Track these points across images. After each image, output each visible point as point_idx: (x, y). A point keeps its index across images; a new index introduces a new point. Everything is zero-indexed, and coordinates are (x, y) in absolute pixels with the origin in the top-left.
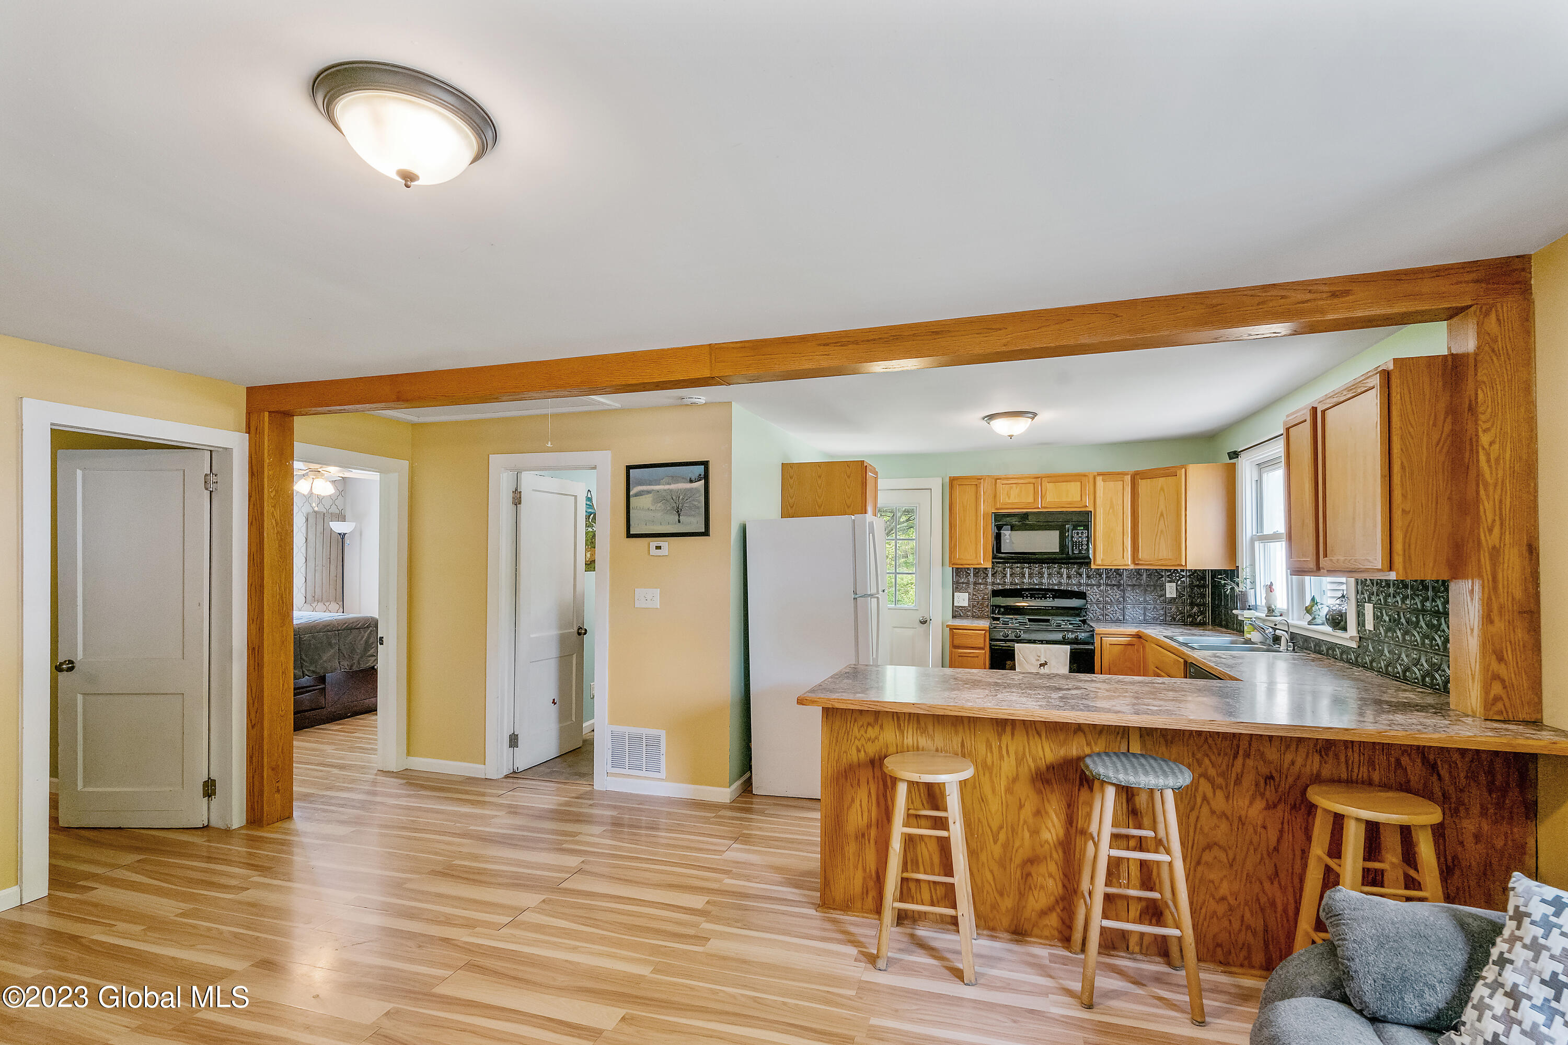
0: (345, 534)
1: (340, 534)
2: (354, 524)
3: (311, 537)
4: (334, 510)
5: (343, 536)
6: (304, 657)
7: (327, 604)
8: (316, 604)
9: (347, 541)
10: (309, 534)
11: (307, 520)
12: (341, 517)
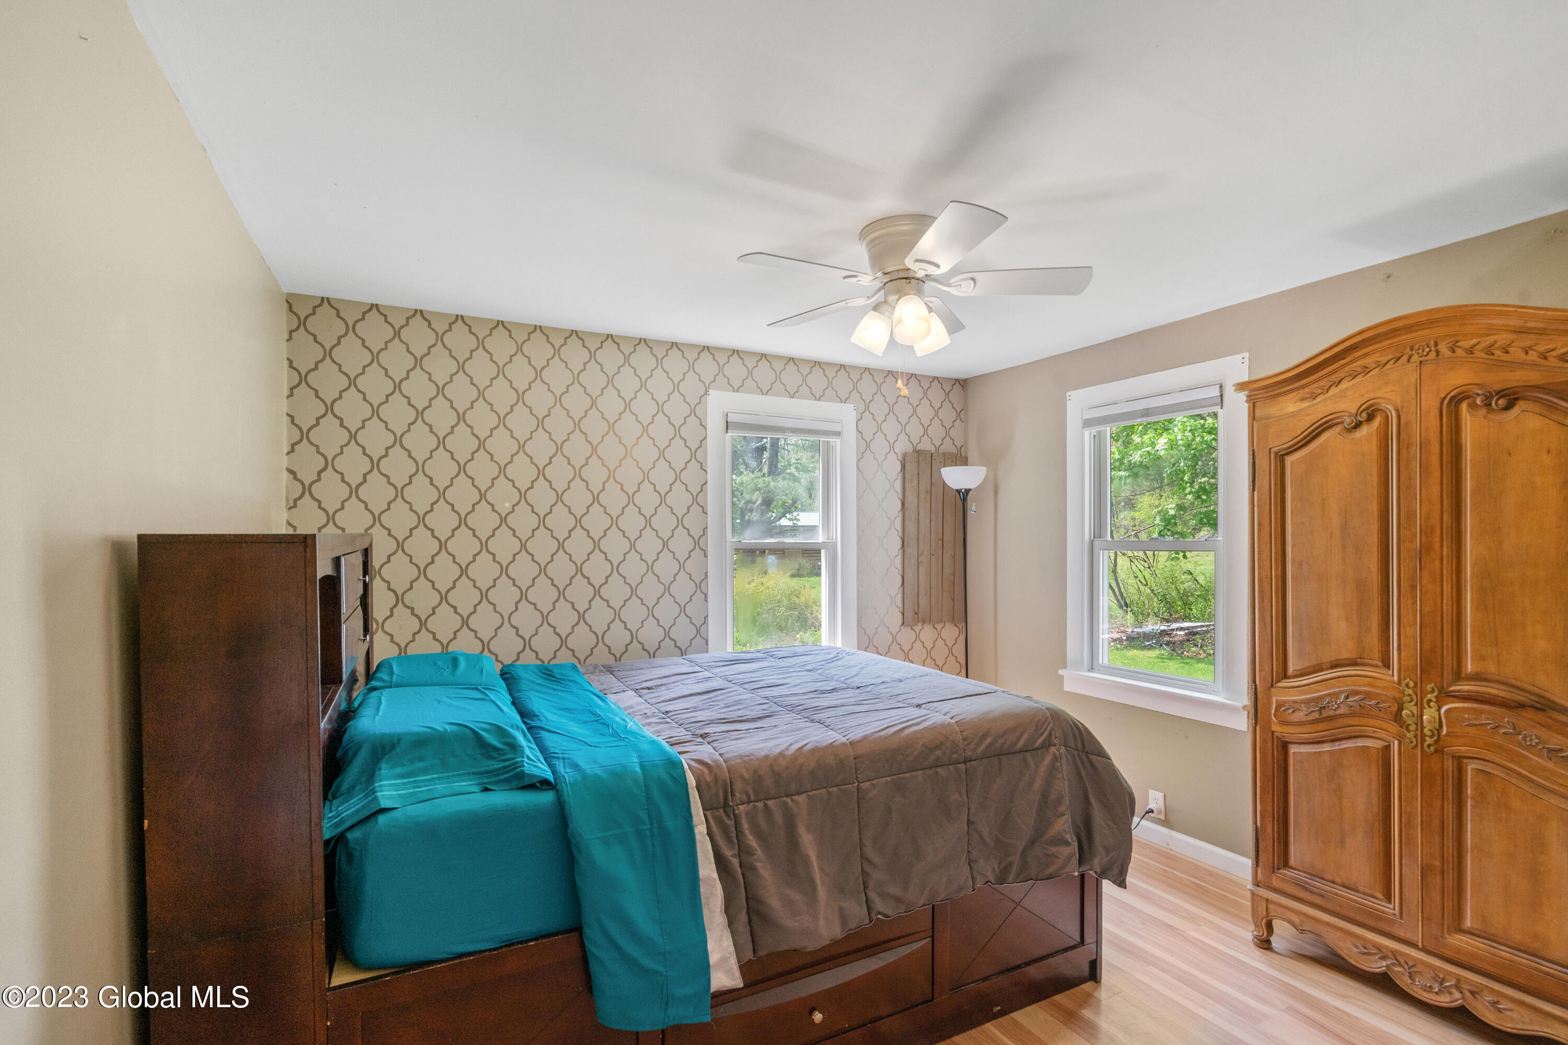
0: (968, 491)
1: (959, 491)
2: (983, 470)
3: (911, 498)
4: (948, 447)
5: (963, 495)
6: (870, 853)
7: (939, 626)
8: (920, 626)
9: (972, 507)
10: (907, 493)
11: (903, 467)
12: (960, 459)
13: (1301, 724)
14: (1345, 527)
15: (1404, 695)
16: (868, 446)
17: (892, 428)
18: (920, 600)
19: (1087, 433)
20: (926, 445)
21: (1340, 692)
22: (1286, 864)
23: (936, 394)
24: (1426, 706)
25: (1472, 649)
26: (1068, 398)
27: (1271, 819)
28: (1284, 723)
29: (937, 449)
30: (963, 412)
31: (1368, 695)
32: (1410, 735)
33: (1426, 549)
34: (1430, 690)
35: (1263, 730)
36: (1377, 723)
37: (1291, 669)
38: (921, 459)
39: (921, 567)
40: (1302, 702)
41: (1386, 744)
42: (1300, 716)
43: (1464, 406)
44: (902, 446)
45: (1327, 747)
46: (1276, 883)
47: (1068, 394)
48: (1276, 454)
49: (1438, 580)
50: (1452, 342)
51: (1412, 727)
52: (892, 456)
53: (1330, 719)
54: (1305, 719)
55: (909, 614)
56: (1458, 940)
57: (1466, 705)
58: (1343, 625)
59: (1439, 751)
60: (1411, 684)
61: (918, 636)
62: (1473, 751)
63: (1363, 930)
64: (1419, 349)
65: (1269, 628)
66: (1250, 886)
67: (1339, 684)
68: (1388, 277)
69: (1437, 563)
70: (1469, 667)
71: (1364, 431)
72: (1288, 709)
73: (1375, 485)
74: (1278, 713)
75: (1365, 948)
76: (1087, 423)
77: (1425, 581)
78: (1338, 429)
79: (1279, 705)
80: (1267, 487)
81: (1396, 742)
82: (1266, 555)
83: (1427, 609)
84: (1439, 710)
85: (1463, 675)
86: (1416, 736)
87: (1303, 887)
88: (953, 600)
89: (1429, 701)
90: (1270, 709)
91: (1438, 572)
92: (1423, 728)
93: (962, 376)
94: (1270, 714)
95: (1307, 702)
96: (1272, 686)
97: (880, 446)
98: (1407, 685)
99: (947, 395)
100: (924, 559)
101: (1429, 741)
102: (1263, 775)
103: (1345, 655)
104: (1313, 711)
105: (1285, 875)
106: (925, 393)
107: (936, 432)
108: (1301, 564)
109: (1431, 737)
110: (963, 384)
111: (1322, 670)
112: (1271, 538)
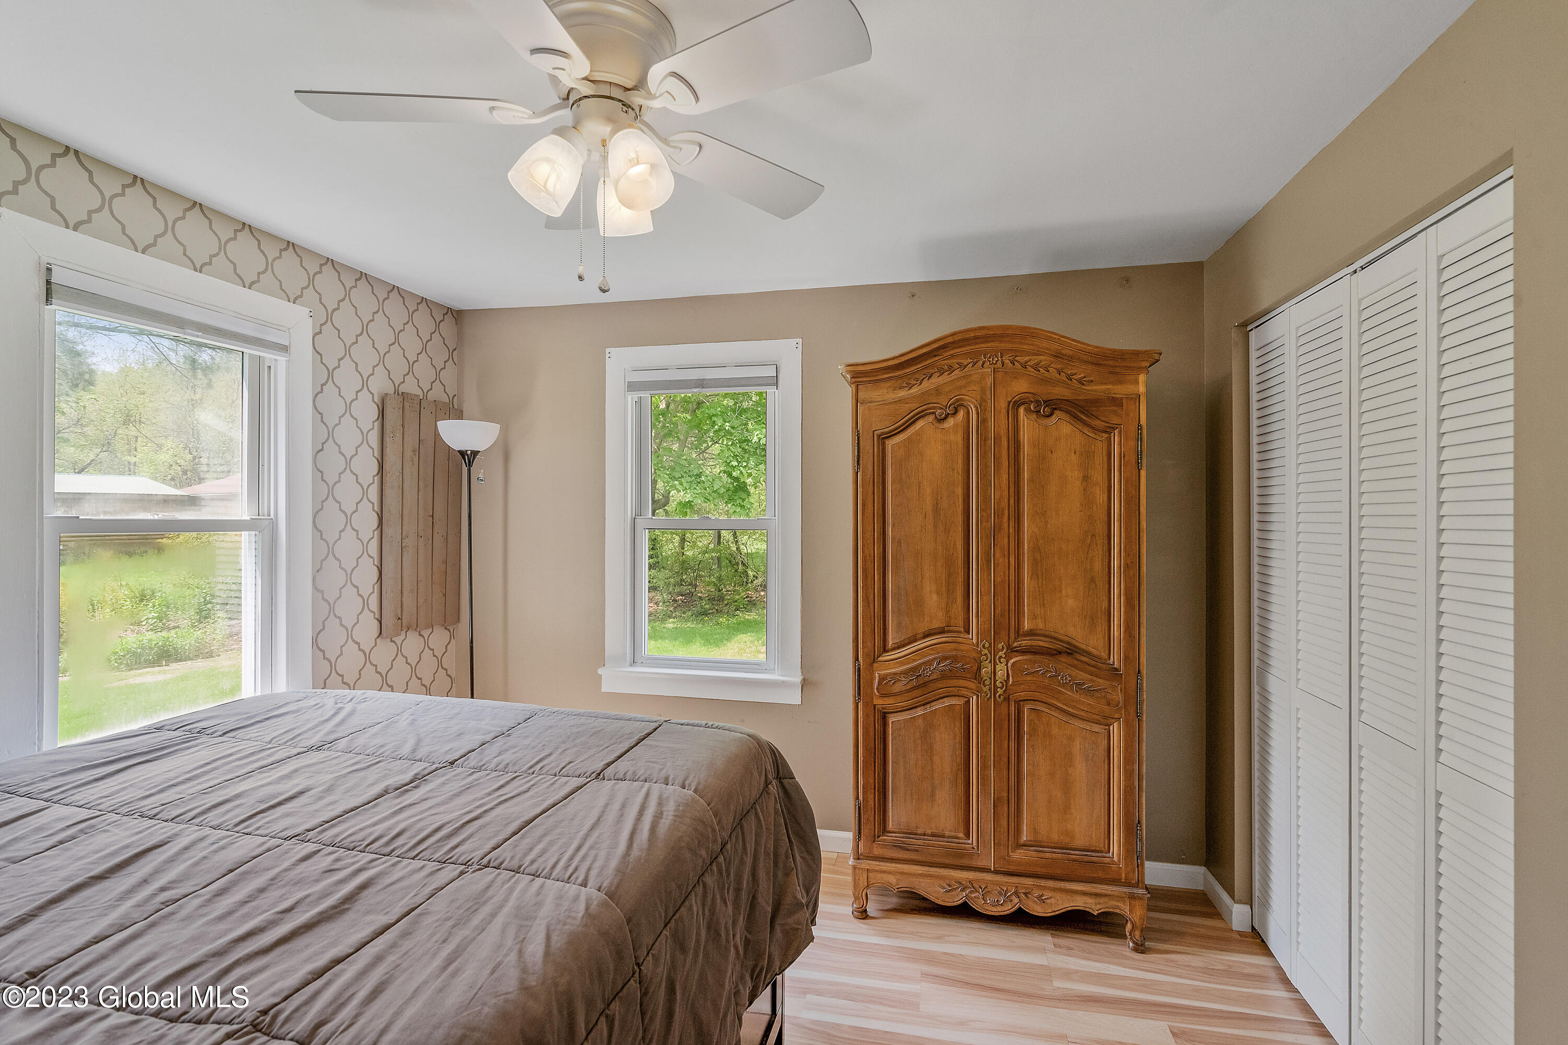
0: (475, 453)
1: (462, 453)
2: (492, 427)
3: (392, 458)
4: (437, 394)
5: (469, 457)
7: (426, 633)
8: (402, 635)
9: (481, 474)
10: (387, 450)
11: (382, 413)
12: (458, 411)
13: (900, 693)
14: (936, 510)
15: (982, 655)
16: (330, 375)
17: (365, 355)
18: (404, 600)
19: (629, 398)
20: (410, 387)
21: (933, 660)
22: (885, 831)
23: (424, 321)
24: (998, 662)
25: (1028, 610)
26: (607, 355)
27: (873, 791)
28: (884, 696)
29: (426, 395)
30: (455, 352)
31: (955, 659)
32: (986, 689)
33: (997, 529)
34: (1001, 648)
35: (866, 705)
36: (962, 683)
37: (890, 643)
38: (407, 404)
39: (405, 554)
40: (901, 673)
41: (967, 699)
42: (898, 687)
43: (1022, 410)
44: (381, 384)
45: (920, 712)
46: (877, 851)
47: (608, 350)
48: (879, 436)
49: (1006, 554)
50: (1013, 356)
51: (987, 682)
52: (365, 395)
53: (925, 684)
54: (904, 688)
55: (389, 620)
56: (1019, 855)
57: (1025, 657)
58: (935, 597)
59: (1007, 699)
60: (987, 645)
61: (399, 649)
62: (1030, 695)
63: (947, 870)
64: (990, 358)
65: (872, 607)
66: (851, 862)
67: (931, 652)
68: (913, 296)
69: (1006, 540)
70: (1026, 625)
71: (950, 422)
72: (889, 681)
73: (960, 471)
74: (881, 686)
75: (950, 886)
76: (632, 387)
77: (997, 555)
78: (931, 418)
79: (882, 679)
80: (871, 468)
81: (975, 697)
82: (869, 534)
83: (999, 580)
84: (1007, 665)
85: (1021, 632)
86: (990, 690)
87: (900, 847)
88: (445, 595)
89: (1001, 657)
90: (872, 684)
91: (1006, 548)
92: (995, 681)
93: (457, 305)
94: (873, 689)
95: (905, 673)
96: (874, 661)
97: (348, 379)
98: (984, 646)
99: (438, 325)
100: (410, 542)
101: (1000, 691)
102: (865, 747)
103: (937, 624)
104: (911, 680)
105: (884, 841)
106: (411, 316)
107: (424, 371)
108: (899, 542)
109: (1001, 688)
110: (458, 316)
111: (915, 641)
112: (874, 519)
